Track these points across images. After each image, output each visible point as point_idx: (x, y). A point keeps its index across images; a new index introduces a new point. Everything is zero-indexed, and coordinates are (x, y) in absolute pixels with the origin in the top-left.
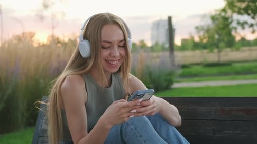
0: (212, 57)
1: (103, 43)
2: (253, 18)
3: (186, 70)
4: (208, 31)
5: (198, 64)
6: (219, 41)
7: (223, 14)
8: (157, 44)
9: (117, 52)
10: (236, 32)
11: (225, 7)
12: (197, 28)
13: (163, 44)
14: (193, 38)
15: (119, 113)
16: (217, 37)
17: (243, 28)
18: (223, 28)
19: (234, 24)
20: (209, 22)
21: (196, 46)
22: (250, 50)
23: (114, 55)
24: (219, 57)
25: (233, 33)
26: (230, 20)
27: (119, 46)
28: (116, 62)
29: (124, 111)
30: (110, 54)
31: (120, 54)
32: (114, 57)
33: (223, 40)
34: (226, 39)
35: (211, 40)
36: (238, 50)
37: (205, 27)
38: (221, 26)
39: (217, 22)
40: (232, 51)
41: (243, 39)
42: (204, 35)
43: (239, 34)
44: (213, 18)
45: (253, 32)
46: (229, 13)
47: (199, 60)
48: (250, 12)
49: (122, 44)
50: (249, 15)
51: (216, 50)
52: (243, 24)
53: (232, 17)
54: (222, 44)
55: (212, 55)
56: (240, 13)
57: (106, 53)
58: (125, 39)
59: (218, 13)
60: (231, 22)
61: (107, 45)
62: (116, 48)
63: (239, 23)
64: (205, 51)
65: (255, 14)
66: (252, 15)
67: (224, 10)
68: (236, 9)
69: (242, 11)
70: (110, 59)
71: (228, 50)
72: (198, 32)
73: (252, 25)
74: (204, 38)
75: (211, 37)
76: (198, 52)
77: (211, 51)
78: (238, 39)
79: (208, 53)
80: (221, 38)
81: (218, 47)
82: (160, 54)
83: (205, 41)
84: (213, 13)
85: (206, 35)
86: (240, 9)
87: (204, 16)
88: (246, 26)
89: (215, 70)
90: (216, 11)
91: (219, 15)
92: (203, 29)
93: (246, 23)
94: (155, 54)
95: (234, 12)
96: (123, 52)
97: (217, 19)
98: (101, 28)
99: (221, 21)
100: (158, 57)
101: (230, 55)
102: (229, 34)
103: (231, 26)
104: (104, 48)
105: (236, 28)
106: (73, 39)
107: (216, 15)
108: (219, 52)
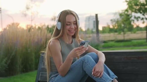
0: (120, 37)
1: (67, 23)
2: (143, 15)
3: (106, 44)
4: (117, 22)
5: (112, 41)
6: (124, 27)
7: (126, 13)
8: (88, 29)
9: (73, 26)
10: (134, 23)
11: (127, 9)
12: (111, 20)
13: (92, 30)
14: (109, 26)
15: (75, 53)
16: (123, 25)
17: (138, 20)
18: (126, 20)
19: (133, 18)
20: (118, 17)
21: (111, 30)
22: (142, 33)
23: (72, 27)
24: (124, 37)
25: (132, 23)
26: (130, 16)
27: (74, 24)
28: (73, 31)
29: (77, 51)
30: (70, 28)
31: (74, 27)
32: (72, 28)
33: (126, 27)
34: (128, 27)
35: (119, 27)
36: (135, 33)
37: (116, 20)
38: (125, 19)
39: (123, 17)
40: (132, 33)
41: (138, 27)
42: (115, 24)
43: (135, 24)
44: (121, 15)
45: (143, 23)
46: (130, 12)
47: (113, 38)
48: (141, 11)
49: (75, 23)
50: (141, 13)
51: (122, 33)
52: (137, 18)
53: (131, 14)
54: (125, 30)
55: (120, 35)
56: (136, 12)
57: (68, 27)
58: (76, 21)
59: (123, 12)
60: (131, 17)
61: (69, 23)
62: (73, 24)
63: (135, 17)
64: (116, 33)
65: (144, 13)
66: (143, 13)
67: (127, 10)
68: (134, 10)
69: (137, 11)
70: (70, 29)
71: (129, 33)
72: (112, 23)
73: (143, 19)
74: (116, 26)
75: (119, 26)
76: (112, 34)
77: (120, 34)
78: (135, 26)
79: (118, 34)
80: (125, 26)
81: (123, 31)
82: (91, 35)
83: (116, 28)
84: (121, 12)
85: (116, 25)
86: (136, 10)
87: (115, 14)
88: (139, 19)
89: (122, 44)
90: (122, 11)
91: (124, 13)
92: (115, 21)
93: (139, 17)
94: (88, 35)
95: (133, 11)
96: (76, 26)
97: (123, 15)
98: (66, 16)
99: (125, 16)
100: (90, 37)
101: (130, 36)
102: (130, 24)
103: (131, 19)
104: (67, 25)
105: (133, 21)
106: (40, 27)
107: (122, 13)
108: (124, 34)
